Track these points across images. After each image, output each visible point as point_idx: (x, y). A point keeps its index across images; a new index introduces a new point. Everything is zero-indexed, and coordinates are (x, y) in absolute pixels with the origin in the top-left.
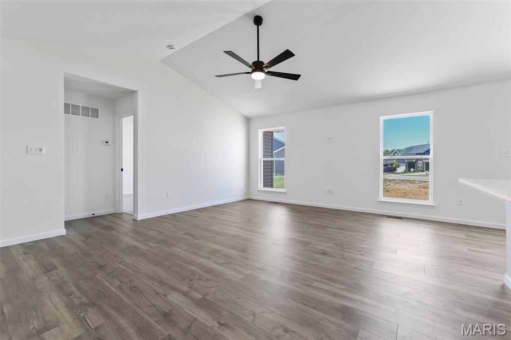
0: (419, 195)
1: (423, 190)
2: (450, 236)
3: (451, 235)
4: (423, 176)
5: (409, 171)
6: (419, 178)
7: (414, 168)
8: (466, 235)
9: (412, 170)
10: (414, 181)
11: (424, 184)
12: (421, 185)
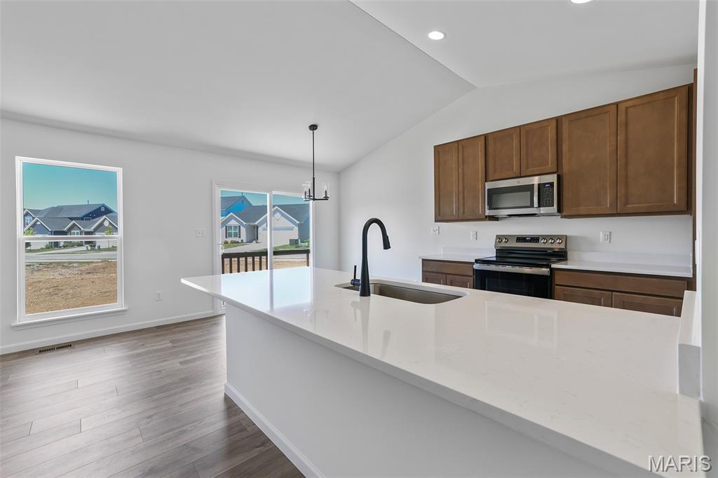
0: (81, 286)
1: (88, 276)
2: (154, 350)
3: (155, 348)
4: (81, 252)
6: (74, 256)
8: (171, 342)
10: (70, 263)
11: (87, 266)
12: (83, 268)
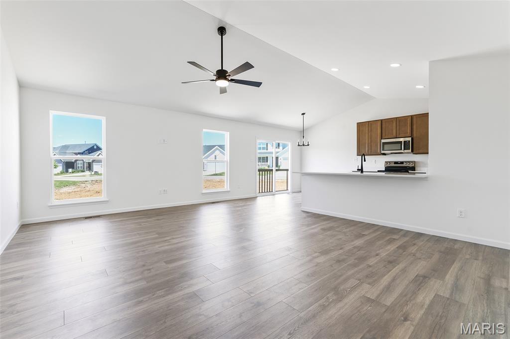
5: (67, 171)
7: (73, 168)
9: (70, 170)
